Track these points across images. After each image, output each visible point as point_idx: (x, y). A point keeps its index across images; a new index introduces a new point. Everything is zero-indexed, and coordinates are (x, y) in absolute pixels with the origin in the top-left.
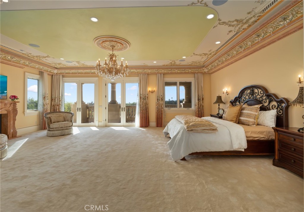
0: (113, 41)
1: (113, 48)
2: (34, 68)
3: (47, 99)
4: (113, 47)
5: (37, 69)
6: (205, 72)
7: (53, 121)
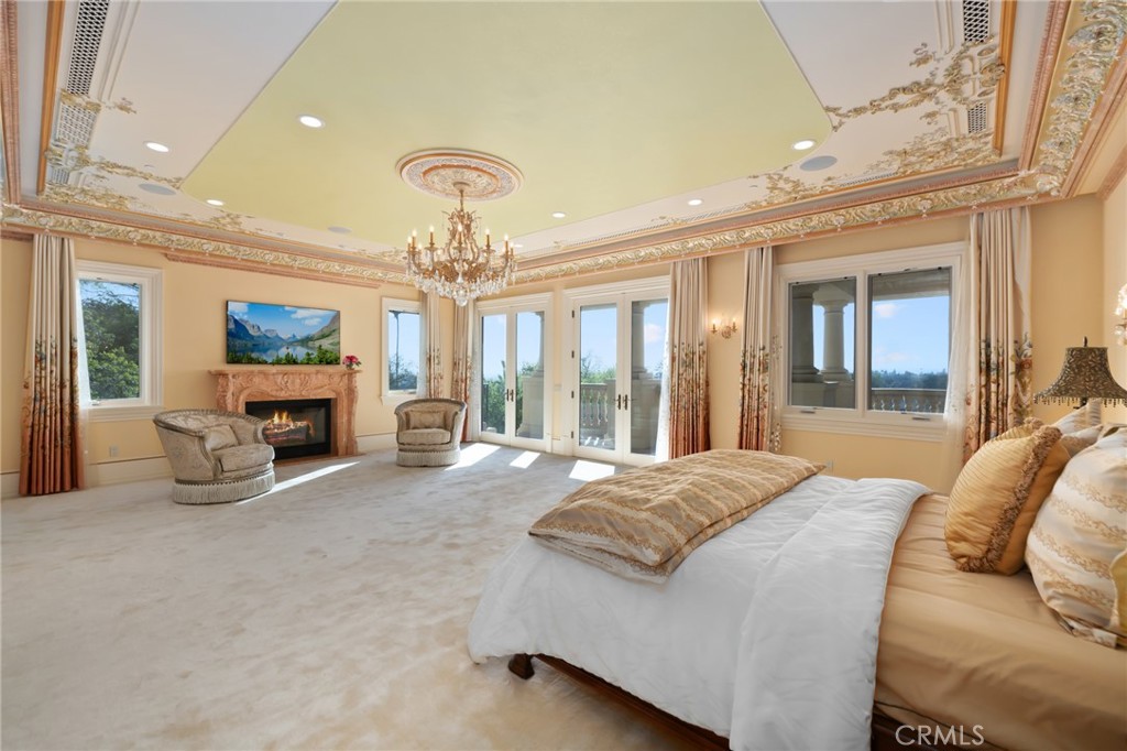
0: (469, 167)
1: (462, 192)
2: (399, 284)
3: (436, 361)
4: (461, 186)
5: (407, 285)
6: (1047, 194)
7: (412, 424)
